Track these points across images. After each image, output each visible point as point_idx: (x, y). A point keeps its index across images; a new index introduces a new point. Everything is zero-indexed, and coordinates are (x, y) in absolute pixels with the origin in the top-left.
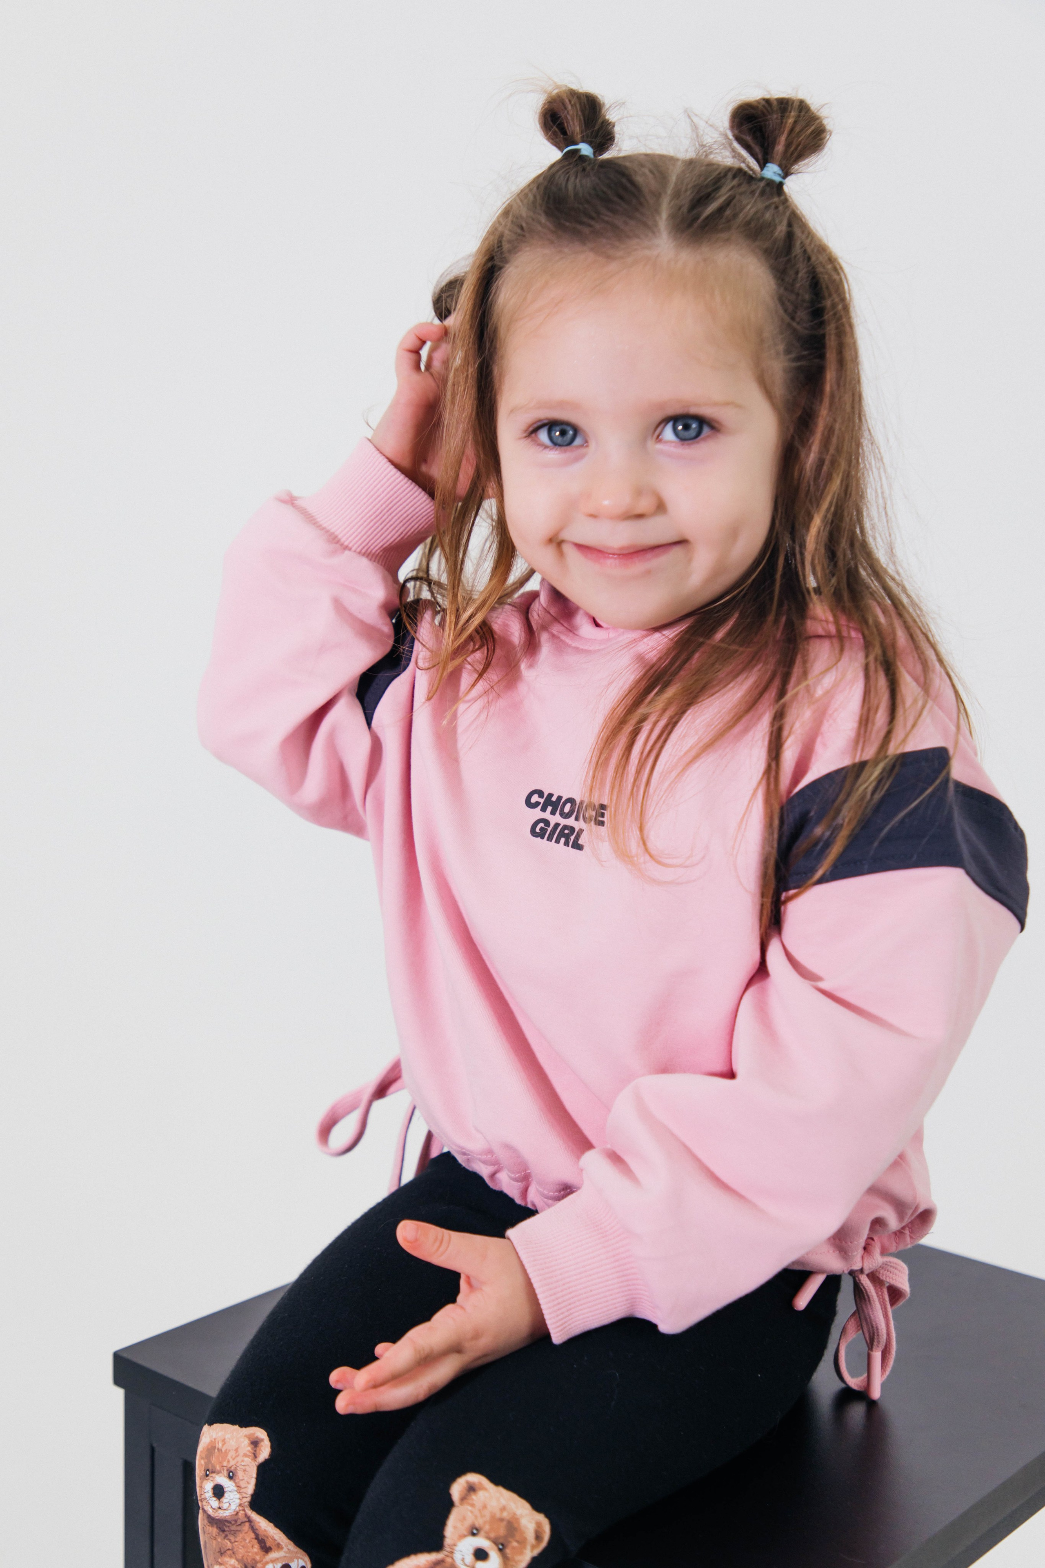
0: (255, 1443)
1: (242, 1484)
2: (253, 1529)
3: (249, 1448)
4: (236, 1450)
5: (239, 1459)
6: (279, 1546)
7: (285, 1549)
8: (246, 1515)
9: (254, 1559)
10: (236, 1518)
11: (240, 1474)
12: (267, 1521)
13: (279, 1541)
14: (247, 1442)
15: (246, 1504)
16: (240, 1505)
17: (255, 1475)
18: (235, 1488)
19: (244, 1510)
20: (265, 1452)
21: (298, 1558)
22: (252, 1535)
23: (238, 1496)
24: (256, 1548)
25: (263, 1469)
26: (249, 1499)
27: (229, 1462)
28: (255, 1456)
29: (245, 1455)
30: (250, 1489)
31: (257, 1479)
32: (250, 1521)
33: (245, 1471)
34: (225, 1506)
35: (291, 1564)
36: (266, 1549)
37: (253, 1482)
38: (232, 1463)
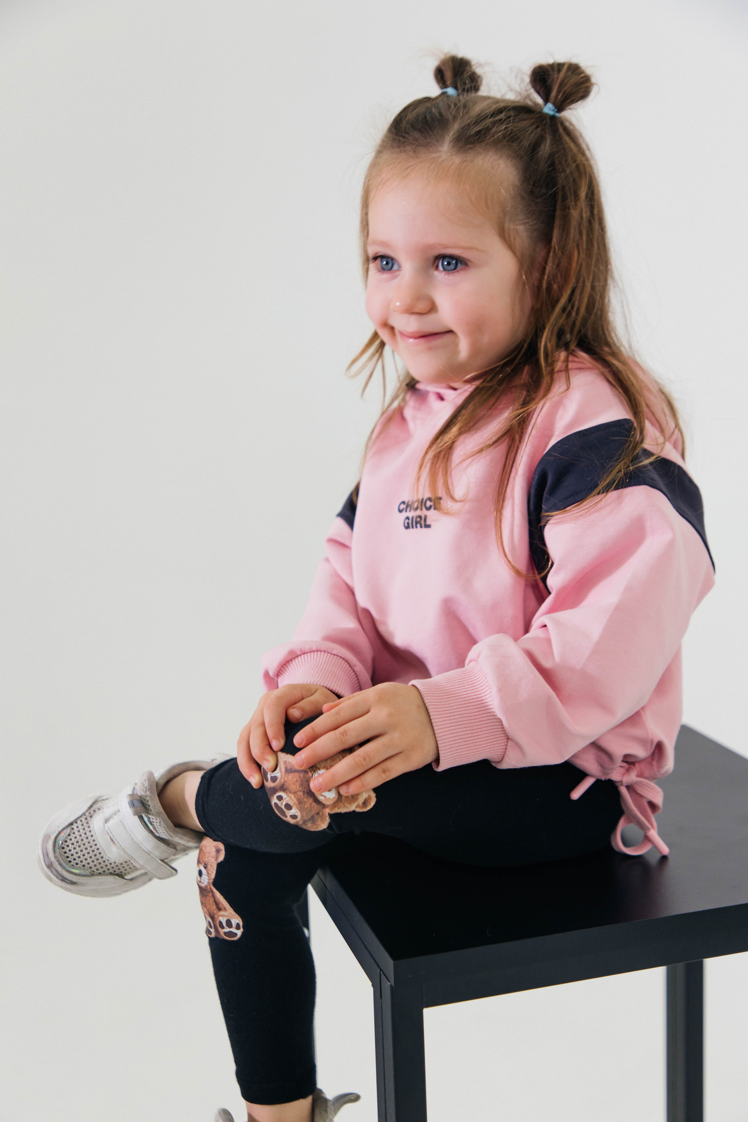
0: (218, 851)
1: (210, 872)
2: (214, 896)
3: (215, 854)
4: (209, 853)
5: (210, 858)
6: (225, 909)
7: (228, 912)
8: (211, 888)
9: (213, 912)
10: (206, 888)
11: (209, 866)
12: (220, 894)
13: (226, 907)
14: (214, 850)
15: (211, 883)
16: (208, 883)
17: (215, 869)
18: (206, 874)
19: (210, 886)
20: (221, 857)
21: (235, 918)
22: (213, 900)
23: (207, 878)
24: (214, 907)
25: (220, 866)
26: (212, 881)
27: (205, 859)
28: (217, 859)
29: (213, 857)
30: (213, 876)
31: (217, 871)
32: (212, 892)
33: (211, 865)
34: (202, 881)
35: (232, 920)
36: (220, 909)
37: (215, 872)
38: (207, 860)
